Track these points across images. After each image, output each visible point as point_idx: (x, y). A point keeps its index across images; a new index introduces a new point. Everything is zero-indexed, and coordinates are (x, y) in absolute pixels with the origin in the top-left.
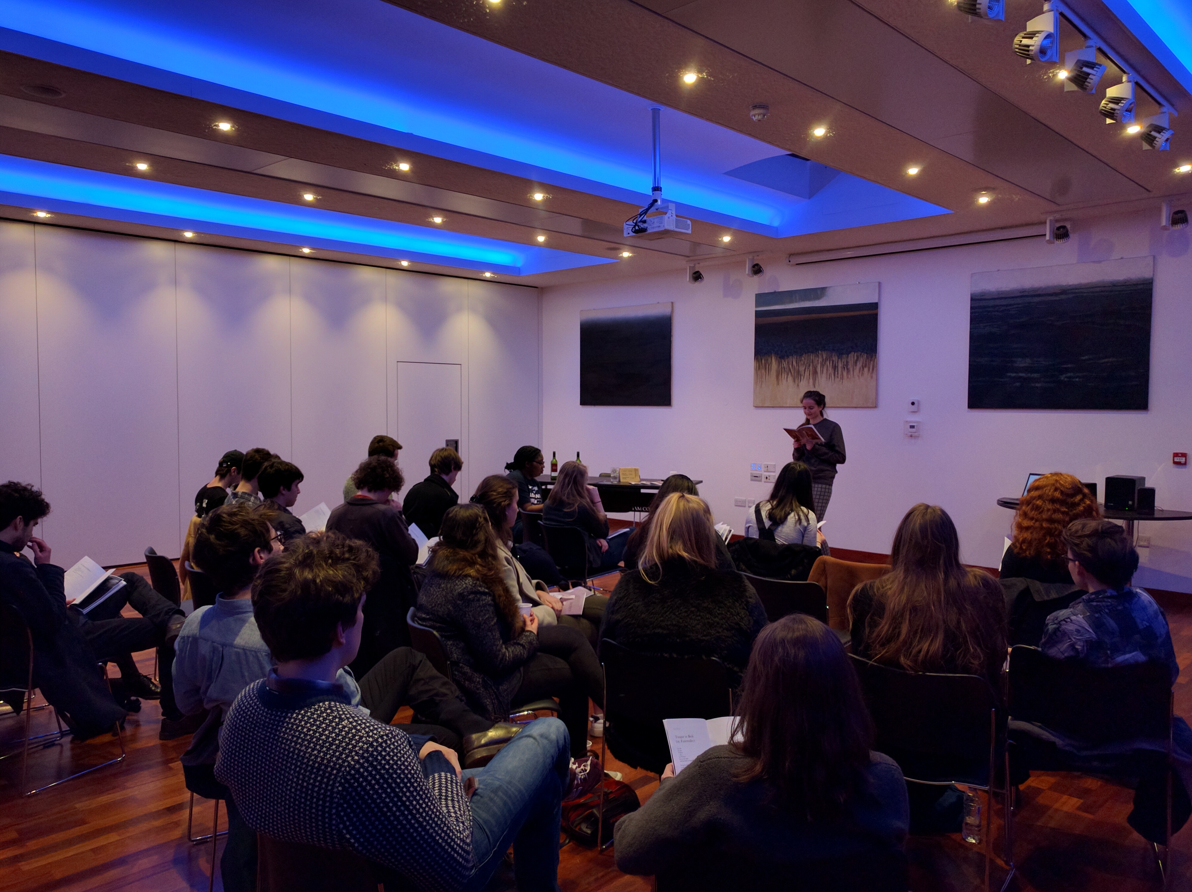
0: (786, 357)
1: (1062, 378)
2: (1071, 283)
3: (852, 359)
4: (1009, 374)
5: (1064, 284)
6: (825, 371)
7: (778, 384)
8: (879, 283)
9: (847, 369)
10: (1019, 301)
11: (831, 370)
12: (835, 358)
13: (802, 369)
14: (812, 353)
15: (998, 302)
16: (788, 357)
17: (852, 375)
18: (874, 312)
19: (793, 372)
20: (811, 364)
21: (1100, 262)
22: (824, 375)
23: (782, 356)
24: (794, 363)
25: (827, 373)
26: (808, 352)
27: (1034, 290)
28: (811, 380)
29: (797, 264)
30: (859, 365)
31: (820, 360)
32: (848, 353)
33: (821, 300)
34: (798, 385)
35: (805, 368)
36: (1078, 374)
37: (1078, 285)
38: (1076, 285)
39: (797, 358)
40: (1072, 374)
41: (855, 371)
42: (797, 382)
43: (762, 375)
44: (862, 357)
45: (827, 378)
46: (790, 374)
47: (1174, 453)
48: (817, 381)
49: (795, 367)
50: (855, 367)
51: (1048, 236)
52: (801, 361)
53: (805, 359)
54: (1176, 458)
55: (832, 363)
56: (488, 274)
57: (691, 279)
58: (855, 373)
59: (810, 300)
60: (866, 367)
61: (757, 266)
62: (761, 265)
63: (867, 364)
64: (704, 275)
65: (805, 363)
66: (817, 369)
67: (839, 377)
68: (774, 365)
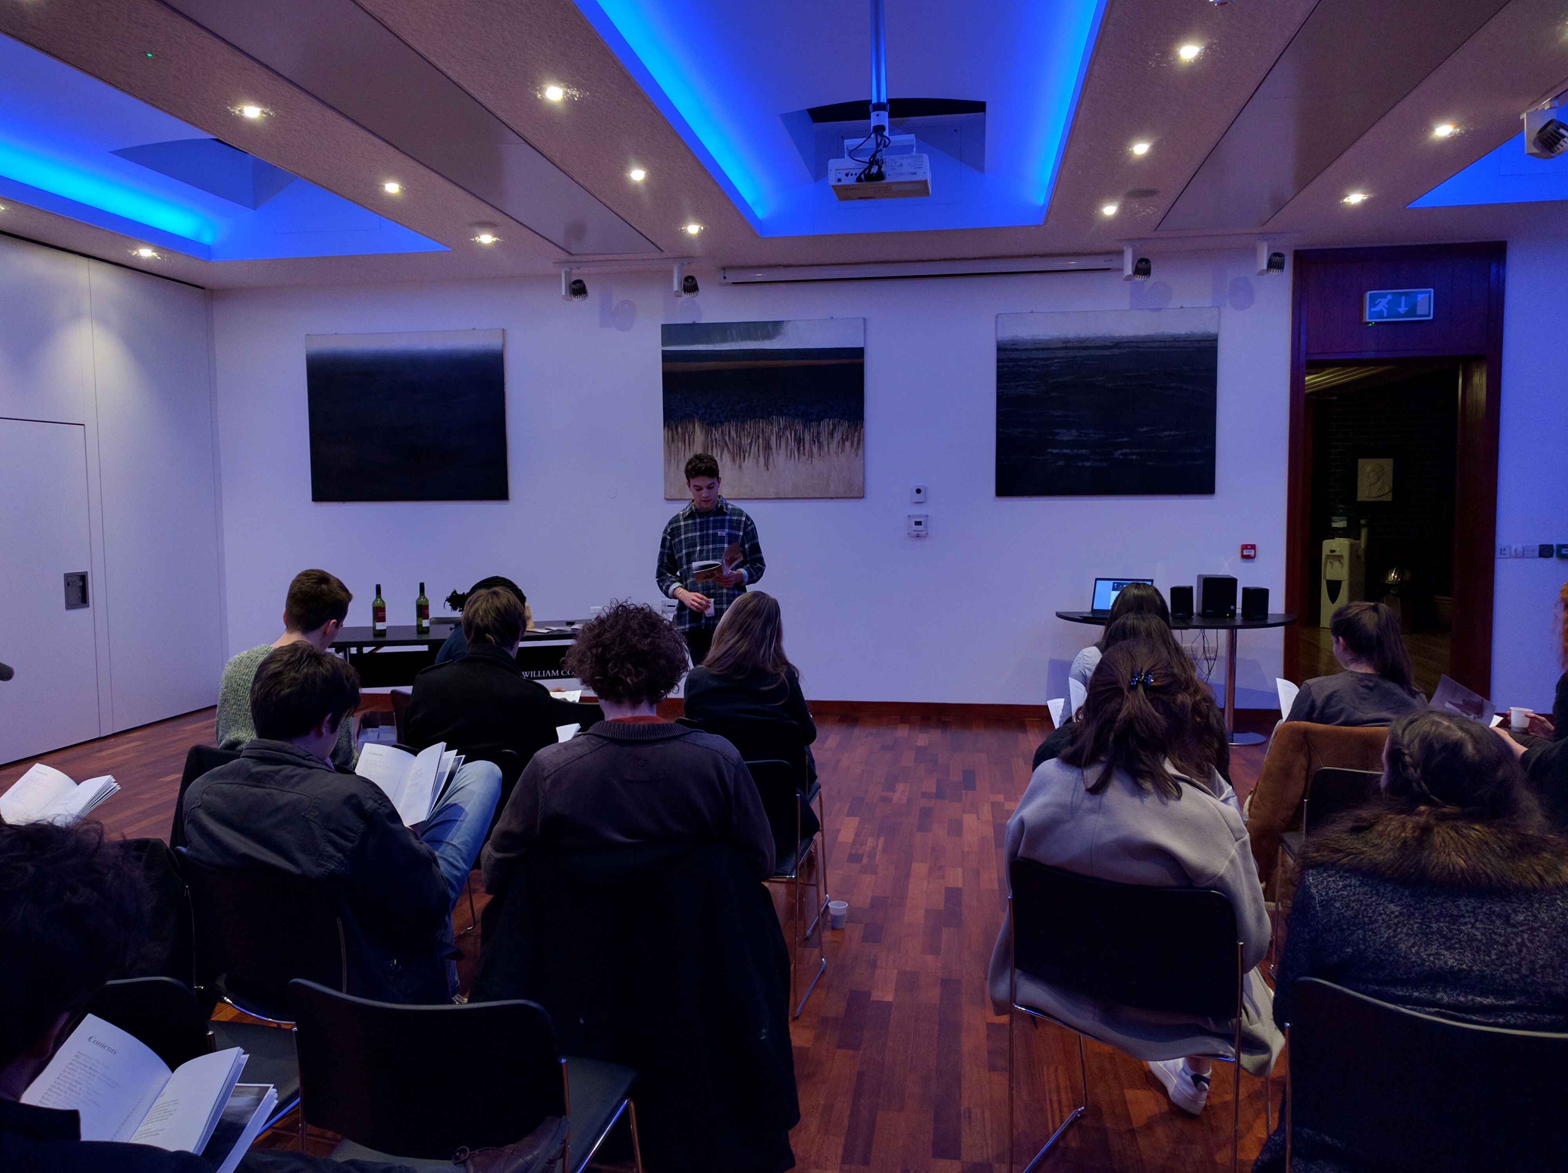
0: (718, 424)
1: (1117, 456)
2: (1124, 335)
3: (826, 429)
4: (1050, 450)
5: (1117, 335)
6: (783, 445)
8: (864, 319)
9: (819, 443)
10: (1061, 354)
11: (792, 443)
12: (799, 427)
13: (746, 441)
14: (763, 418)
15: (1034, 354)
16: (722, 423)
17: (826, 451)
18: (858, 361)
19: (730, 447)
20: (761, 435)
21: (1159, 310)
22: (783, 450)
23: (710, 423)
24: (733, 433)
25: (787, 448)
26: (755, 417)
27: (1081, 341)
28: (762, 460)
29: (733, 283)
30: (837, 436)
31: (775, 429)
32: (819, 420)
33: (774, 340)
34: (740, 466)
35: (751, 442)
36: (1135, 451)
37: (1134, 337)
38: (1130, 337)
39: (736, 425)
40: (1128, 451)
41: (830, 446)
42: (738, 462)
43: (678, 451)
44: (842, 425)
45: (787, 455)
46: (725, 449)
47: (1242, 545)
48: (771, 460)
49: (733, 439)
50: (830, 440)
51: (1129, 270)
52: (744, 430)
53: (750, 427)
54: (1245, 551)
55: (795, 434)
56: (146, 253)
57: (566, 292)
58: (831, 449)
59: (756, 338)
60: (847, 440)
61: (690, 280)
62: (697, 279)
63: (850, 436)
64: (588, 288)
65: (751, 434)
66: (771, 443)
67: (807, 454)
68: (699, 435)
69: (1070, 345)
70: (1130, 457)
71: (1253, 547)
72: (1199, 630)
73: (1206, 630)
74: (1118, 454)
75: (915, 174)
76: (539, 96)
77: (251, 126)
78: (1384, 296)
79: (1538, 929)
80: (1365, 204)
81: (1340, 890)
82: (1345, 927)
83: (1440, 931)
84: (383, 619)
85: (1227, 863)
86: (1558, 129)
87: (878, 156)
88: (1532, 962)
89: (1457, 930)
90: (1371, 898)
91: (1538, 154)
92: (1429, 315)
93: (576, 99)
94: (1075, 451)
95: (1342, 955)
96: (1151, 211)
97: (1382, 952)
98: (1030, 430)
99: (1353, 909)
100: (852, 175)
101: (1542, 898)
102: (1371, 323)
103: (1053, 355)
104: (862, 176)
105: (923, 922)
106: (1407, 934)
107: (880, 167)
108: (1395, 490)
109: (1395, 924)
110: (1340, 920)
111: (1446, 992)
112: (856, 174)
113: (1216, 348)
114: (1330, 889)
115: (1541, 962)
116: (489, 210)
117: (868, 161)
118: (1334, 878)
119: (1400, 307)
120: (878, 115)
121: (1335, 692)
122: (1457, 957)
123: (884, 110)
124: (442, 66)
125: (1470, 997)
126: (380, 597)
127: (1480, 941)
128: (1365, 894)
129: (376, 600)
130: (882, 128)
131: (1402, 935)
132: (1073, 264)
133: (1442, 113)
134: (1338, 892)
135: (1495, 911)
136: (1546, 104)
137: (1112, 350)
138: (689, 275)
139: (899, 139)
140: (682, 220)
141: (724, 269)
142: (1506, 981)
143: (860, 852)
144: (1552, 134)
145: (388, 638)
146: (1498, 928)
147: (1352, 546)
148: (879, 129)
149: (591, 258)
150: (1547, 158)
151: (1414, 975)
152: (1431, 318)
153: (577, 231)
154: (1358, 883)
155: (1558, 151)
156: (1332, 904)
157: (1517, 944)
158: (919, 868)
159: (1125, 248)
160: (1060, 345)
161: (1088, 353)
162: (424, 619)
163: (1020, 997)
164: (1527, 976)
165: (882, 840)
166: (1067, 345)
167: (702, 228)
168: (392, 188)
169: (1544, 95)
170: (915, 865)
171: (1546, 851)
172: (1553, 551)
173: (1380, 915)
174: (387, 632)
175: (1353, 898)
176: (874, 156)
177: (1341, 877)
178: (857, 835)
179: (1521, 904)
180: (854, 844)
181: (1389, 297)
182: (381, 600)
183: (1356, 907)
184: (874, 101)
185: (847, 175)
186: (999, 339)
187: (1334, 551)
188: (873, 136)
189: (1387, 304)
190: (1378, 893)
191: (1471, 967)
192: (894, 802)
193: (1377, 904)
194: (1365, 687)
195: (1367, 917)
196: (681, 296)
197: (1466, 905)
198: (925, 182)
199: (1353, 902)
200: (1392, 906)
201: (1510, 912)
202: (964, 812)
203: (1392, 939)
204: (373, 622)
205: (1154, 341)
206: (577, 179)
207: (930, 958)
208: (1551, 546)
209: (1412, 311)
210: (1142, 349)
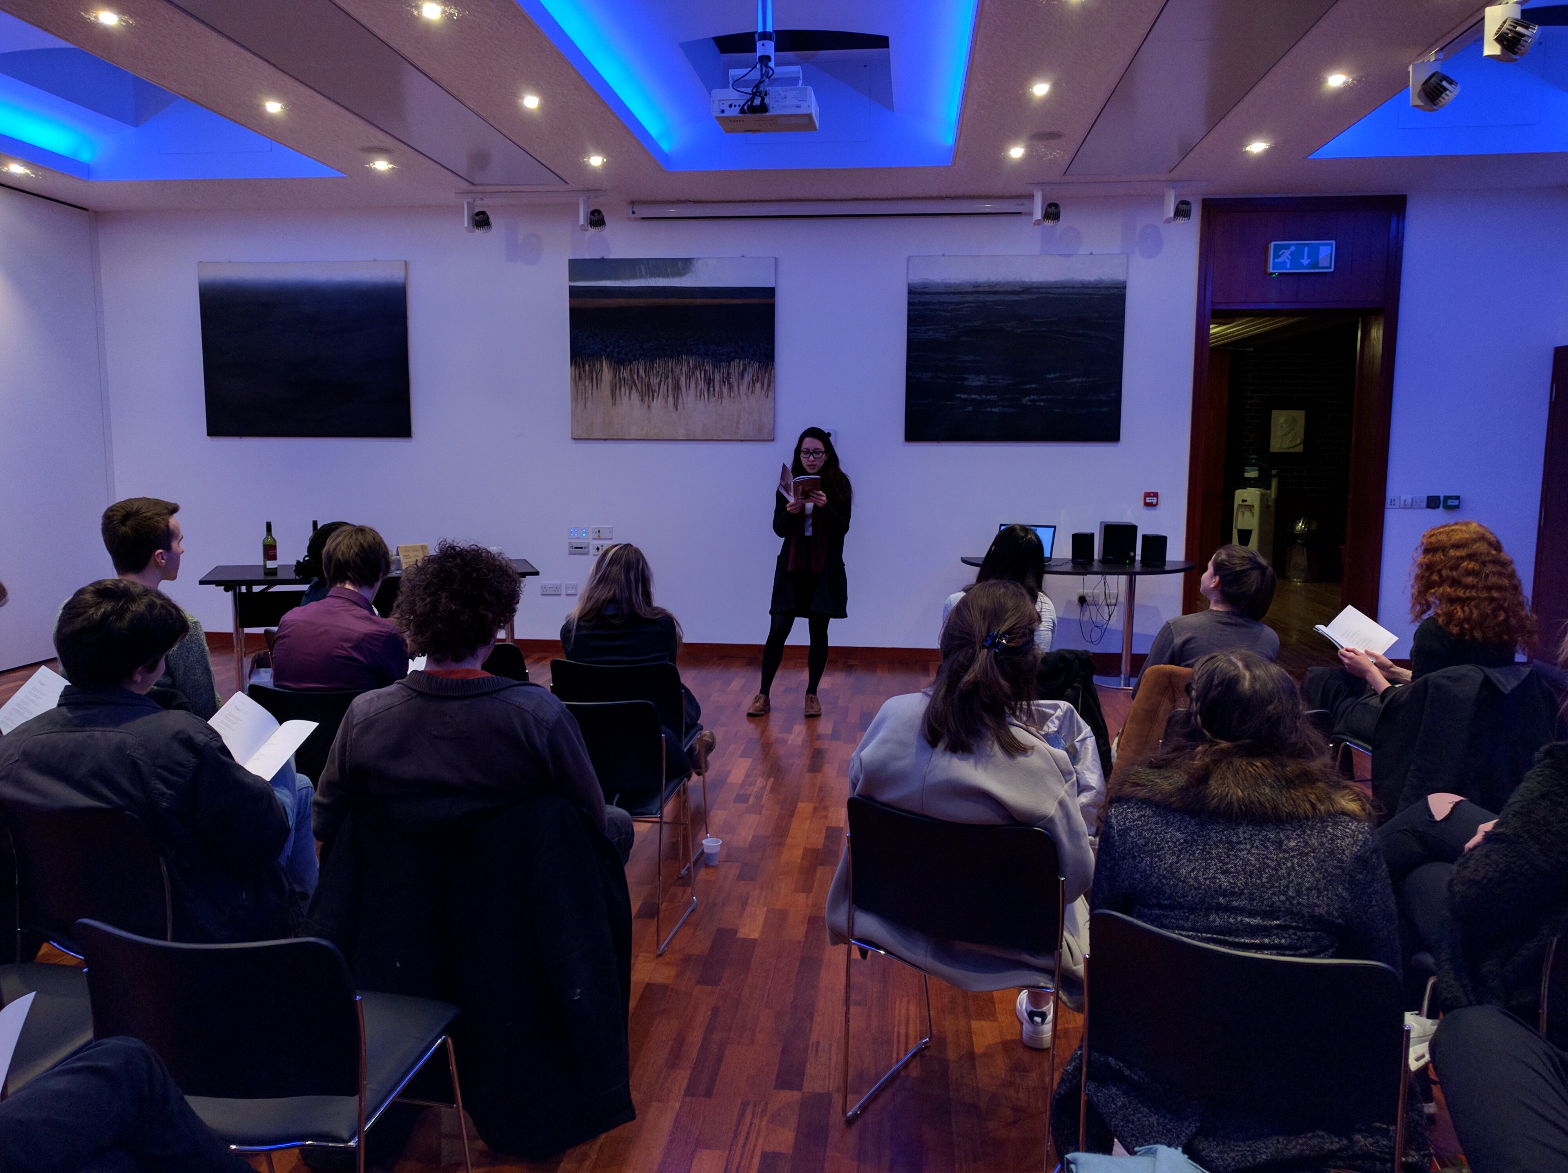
0: (626, 363)
1: (1024, 402)
2: (1034, 280)
3: (736, 370)
4: (958, 395)
5: (1027, 280)
6: (693, 385)
7: (615, 404)
8: (776, 259)
9: (728, 383)
10: (971, 298)
11: (702, 384)
12: (709, 368)
13: (655, 381)
14: (672, 357)
15: (944, 299)
16: (630, 362)
17: (737, 393)
18: (768, 301)
19: (639, 386)
21: (1069, 256)
22: (692, 391)
23: (619, 361)
24: (642, 372)
25: (696, 388)
26: (665, 356)
27: (991, 285)
28: (671, 400)
29: (642, 218)
30: (748, 377)
31: (685, 369)
32: (730, 361)
33: (683, 278)
34: (649, 406)
35: (661, 381)
36: (1042, 397)
37: (1043, 282)
38: (1040, 283)
39: (645, 364)
40: (1036, 397)
41: (741, 387)
42: (646, 401)
43: (585, 389)
44: (752, 366)
45: (697, 395)
46: (634, 388)
47: (1145, 493)
48: (680, 401)
49: (642, 379)
50: (740, 381)
51: (1038, 215)
52: (653, 369)
53: (659, 366)
54: (1147, 499)
55: (705, 374)
56: (18, 169)
57: (468, 224)
58: (741, 391)
59: (665, 275)
60: (758, 381)
61: (596, 214)
62: (604, 213)
63: (760, 377)
64: (492, 220)
65: (660, 373)
66: (680, 383)
67: (716, 395)
68: (607, 373)
69: (981, 289)
70: (1038, 404)
71: (1156, 495)
72: (1101, 576)
73: (1108, 577)
74: (1025, 400)
75: (799, 107)
76: (416, 13)
77: (109, 34)
78: (1288, 247)
79: (1307, 854)
80: (1267, 153)
83: (1219, 856)
84: (274, 558)
86: (1441, 81)
87: (762, 88)
88: (1299, 884)
89: (1235, 855)
91: (1421, 106)
92: (1330, 268)
93: (455, 18)
94: (984, 396)
96: (1058, 154)
98: (939, 374)
100: (735, 106)
101: (1315, 825)
102: (1275, 273)
103: (963, 299)
105: (800, 860)
106: (1189, 861)
107: (763, 100)
108: (1306, 441)
109: (1179, 850)
110: (1133, 848)
111: (1218, 915)
112: (739, 106)
113: (1125, 295)
114: (1127, 819)
115: (1307, 885)
117: (752, 92)
119: (1303, 259)
120: (763, 45)
122: (1231, 881)
123: (770, 39)
125: (1239, 919)
126: (271, 535)
127: (1254, 866)
128: (1157, 823)
129: (266, 538)
130: (768, 58)
131: (1185, 861)
132: (988, 207)
135: (1270, 838)
136: (1432, 56)
137: (1021, 296)
138: (595, 208)
139: (784, 71)
140: (583, 151)
141: (633, 203)
142: (1274, 903)
143: (748, 792)
144: (1435, 87)
145: (280, 576)
146: (1271, 854)
147: (1262, 496)
148: (765, 59)
149: (494, 189)
150: (1430, 111)
151: (1190, 897)
152: (1332, 270)
153: (480, 160)
155: (1440, 104)
156: (1128, 833)
157: (1287, 868)
158: (804, 807)
159: (1035, 192)
160: (971, 289)
161: (998, 297)
164: (1293, 898)
165: (771, 780)
166: (977, 290)
167: (605, 160)
168: (274, 107)
169: (1429, 48)
170: (801, 805)
171: (1321, 781)
172: (1440, 502)
173: (1167, 842)
174: (278, 569)
176: (757, 86)
178: (747, 776)
179: (1295, 831)
180: (743, 784)
181: (1293, 248)
182: (272, 538)
183: (1147, 836)
185: (730, 106)
186: (911, 282)
187: (1246, 501)
188: (758, 66)
189: (1290, 255)
191: (1242, 890)
192: (789, 743)
196: (587, 230)
197: (1244, 832)
198: (810, 116)
200: (1178, 834)
201: (1283, 838)
203: (1175, 865)
204: (264, 560)
205: (1064, 287)
206: (468, 105)
208: (1439, 497)
209: (1314, 263)
210: (1051, 296)
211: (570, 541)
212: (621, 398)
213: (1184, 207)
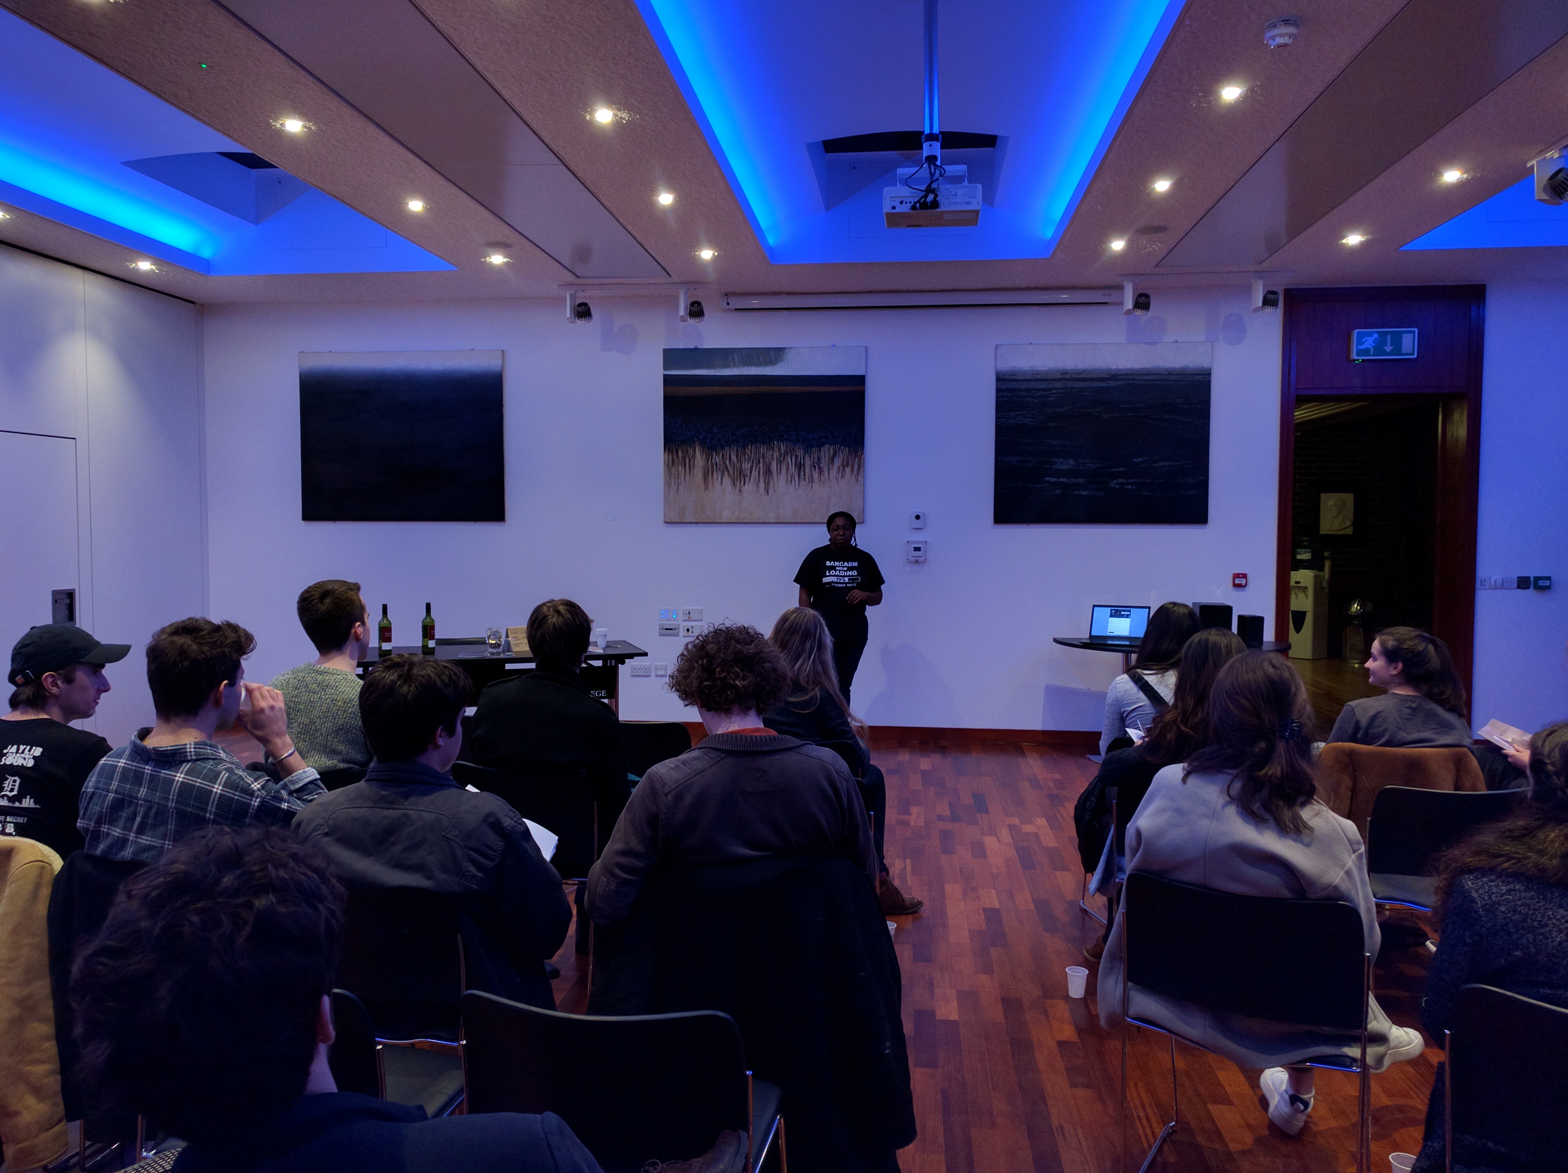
0: (718, 449)
2: (1121, 367)
3: (827, 453)
5: (1114, 367)
6: (784, 470)
7: (707, 488)
8: (866, 348)
9: (820, 468)
10: (1059, 385)
11: (793, 469)
12: (800, 453)
13: (746, 466)
14: (763, 443)
15: (1032, 385)
16: (723, 448)
17: (827, 477)
18: (859, 388)
19: (731, 471)
20: (761, 460)
21: (1155, 343)
22: (783, 476)
23: (711, 447)
24: (733, 457)
25: (787, 473)
26: (757, 442)
28: (762, 484)
29: (736, 309)
30: (838, 462)
31: (776, 454)
32: (820, 446)
33: (776, 367)
34: (741, 491)
35: (752, 466)
36: (1130, 481)
37: (1130, 369)
38: (1127, 370)
39: (737, 450)
41: (831, 472)
42: (738, 486)
43: (678, 475)
44: (842, 451)
45: (787, 480)
46: (726, 473)
47: (1234, 574)
48: (771, 485)
49: (734, 463)
50: (831, 466)
51: (1129, 304)
52: (745, 454)
53: (751, 451)
54: (1236, 580)
55: (796, 459)
56: (145, 266)
57: (571, 314)
58: (831, 477)
59: (758, 364)
60: (848, 466)
61: (696, 305)
62: (703, 305)
63: (850, 462)
64: (593, 312)
65: (752, 458)
66: (772, 468)
67: (807, 480)
68: (699, 459)
69: (1068, 376)
70: (1126, 487)
71: (1244, 576)
74: (1114, 484)
75: (968, 203)
76: (588, 117)
77: (292, 140)
78: (1371, 334)
80: (1363, 245)
81: (1504, 894)
82: (1513, 930)
84: (389, 640)
85: (1342, 873)
87: (934, 186)
90: (1539, 902)
91: (1548, 200)
92: (1413, 354)
93: (624, 122)
94: (1072, 480)
95: (1510, 958)
96: (1157, 246)
97: (1554, 955)
98: (1028, 458)
99: (1520, 913)
100: (907, 203)
102: (1358, 360)
103: (1051, 386)
104: (918, 205)
105: (968, 941)
107: (936, 196)
108: (1356, 524)
112: (910, 202)
113: (1209, 382)
116: (507, 230)
117: (924, 189)
118: (1495, 883)
119: (1386, 346)
120: (930, 145)
121: (1379, 713)
123: (937, 140)
124: (498, 86)
126: (386, 617)
129: (382, 620)
130: (935, 158)
132: (1064, 297)
133: (1451, 158)
134: (1502, 896)
136: (1555, 153)
137: (1108, 382)
138: (696, 300)
139: (951, 169)
140: (695, 245)
141: (726, 295)
147: (1316, 577)
148: (931, 159)
149: (596, 281)
150: (1558, 205)
152: (1415, 356)
153: (583, 253)
154: (1522, 888)
158: (953, 889)
159: (1125, 283)
160: (1058, 376)
161: (1085, 384)
162: (430, 639)
163: (1132, 1010)
166: (1065, 377)
167: (716, 254)
168: (416, 206)
169: (1551, 145)
172: (1530, 583)
174: (392, 651)
175: (1519, 903)
176: (930, 185)
177: (1503, 882)
181: (1376, 335)
182: (388, 620)
184: (927, 131)
185: (901, 203)
186: (999, 369)
187: (1299, 583)
188: (926, 165)
189: (1373, 342)
190: (1545, 898)
193: (1545, 909)
194: (1409, 707)
195: (1535, 920)
196: (687, 321)
198: (978, 211)
199: (1521, 906)
202: (983, 834)
204: (379, 643)
205: (1149, 374)
206: (604, 201)
207: (984, 978)
208: (1529, 578)
209: (1398, 350)
210: (1137, 382)
211: (661, 622)
212: (713, 483)
213: (1270, 296)
